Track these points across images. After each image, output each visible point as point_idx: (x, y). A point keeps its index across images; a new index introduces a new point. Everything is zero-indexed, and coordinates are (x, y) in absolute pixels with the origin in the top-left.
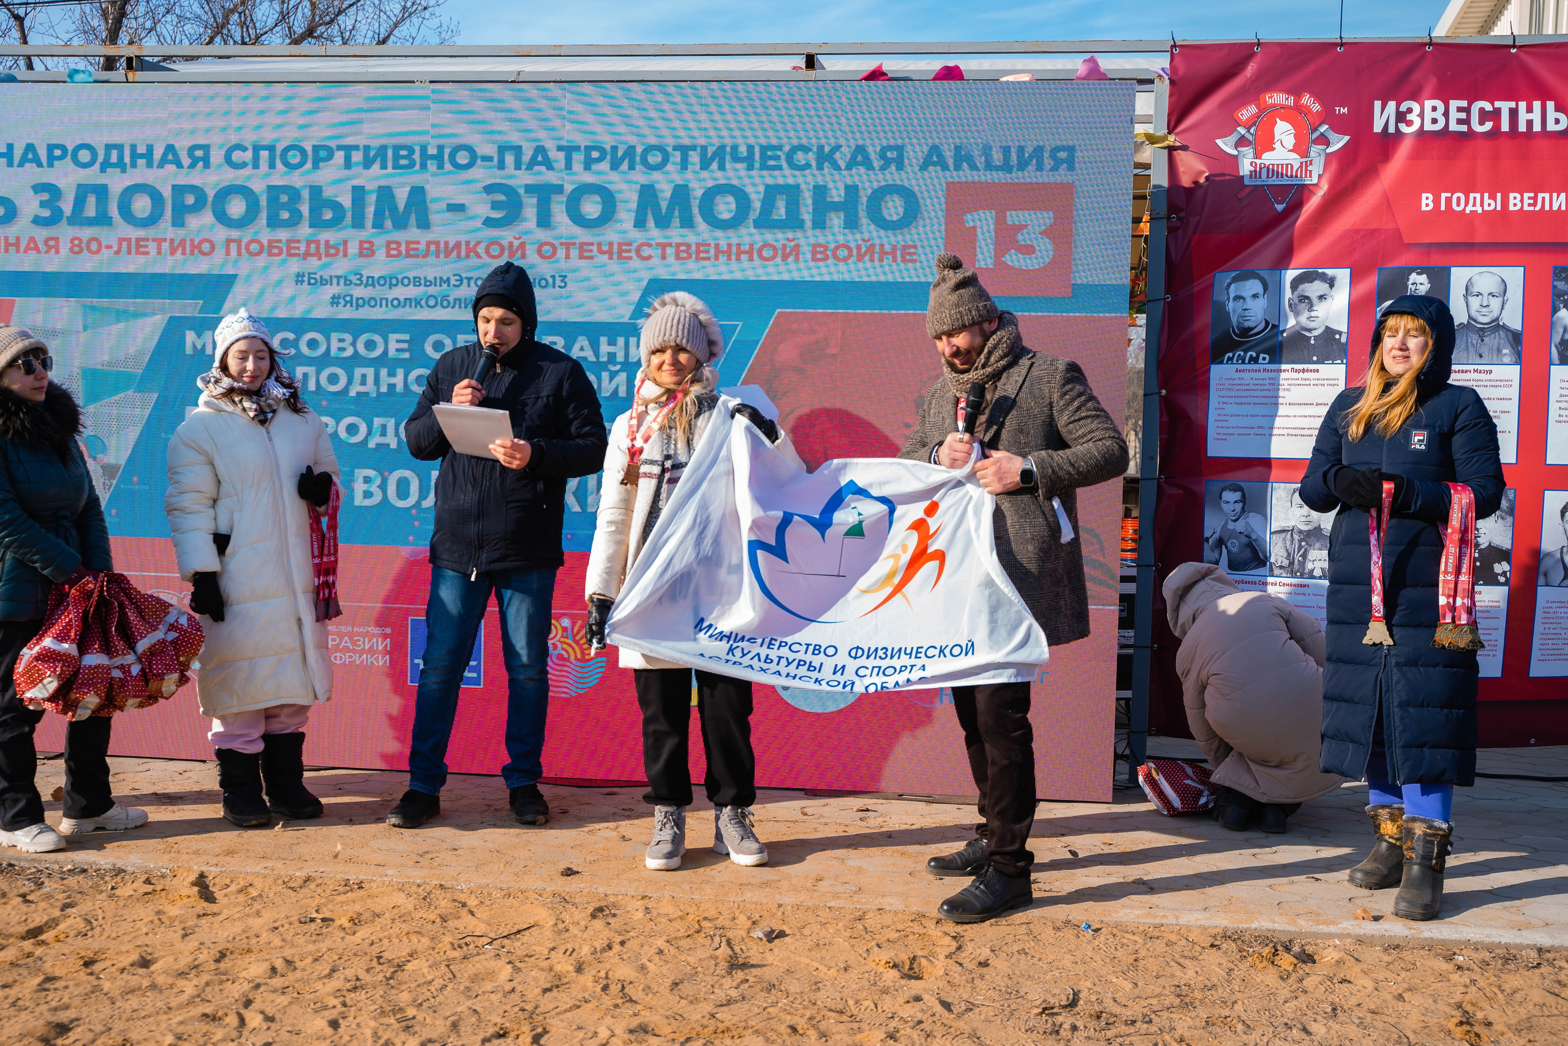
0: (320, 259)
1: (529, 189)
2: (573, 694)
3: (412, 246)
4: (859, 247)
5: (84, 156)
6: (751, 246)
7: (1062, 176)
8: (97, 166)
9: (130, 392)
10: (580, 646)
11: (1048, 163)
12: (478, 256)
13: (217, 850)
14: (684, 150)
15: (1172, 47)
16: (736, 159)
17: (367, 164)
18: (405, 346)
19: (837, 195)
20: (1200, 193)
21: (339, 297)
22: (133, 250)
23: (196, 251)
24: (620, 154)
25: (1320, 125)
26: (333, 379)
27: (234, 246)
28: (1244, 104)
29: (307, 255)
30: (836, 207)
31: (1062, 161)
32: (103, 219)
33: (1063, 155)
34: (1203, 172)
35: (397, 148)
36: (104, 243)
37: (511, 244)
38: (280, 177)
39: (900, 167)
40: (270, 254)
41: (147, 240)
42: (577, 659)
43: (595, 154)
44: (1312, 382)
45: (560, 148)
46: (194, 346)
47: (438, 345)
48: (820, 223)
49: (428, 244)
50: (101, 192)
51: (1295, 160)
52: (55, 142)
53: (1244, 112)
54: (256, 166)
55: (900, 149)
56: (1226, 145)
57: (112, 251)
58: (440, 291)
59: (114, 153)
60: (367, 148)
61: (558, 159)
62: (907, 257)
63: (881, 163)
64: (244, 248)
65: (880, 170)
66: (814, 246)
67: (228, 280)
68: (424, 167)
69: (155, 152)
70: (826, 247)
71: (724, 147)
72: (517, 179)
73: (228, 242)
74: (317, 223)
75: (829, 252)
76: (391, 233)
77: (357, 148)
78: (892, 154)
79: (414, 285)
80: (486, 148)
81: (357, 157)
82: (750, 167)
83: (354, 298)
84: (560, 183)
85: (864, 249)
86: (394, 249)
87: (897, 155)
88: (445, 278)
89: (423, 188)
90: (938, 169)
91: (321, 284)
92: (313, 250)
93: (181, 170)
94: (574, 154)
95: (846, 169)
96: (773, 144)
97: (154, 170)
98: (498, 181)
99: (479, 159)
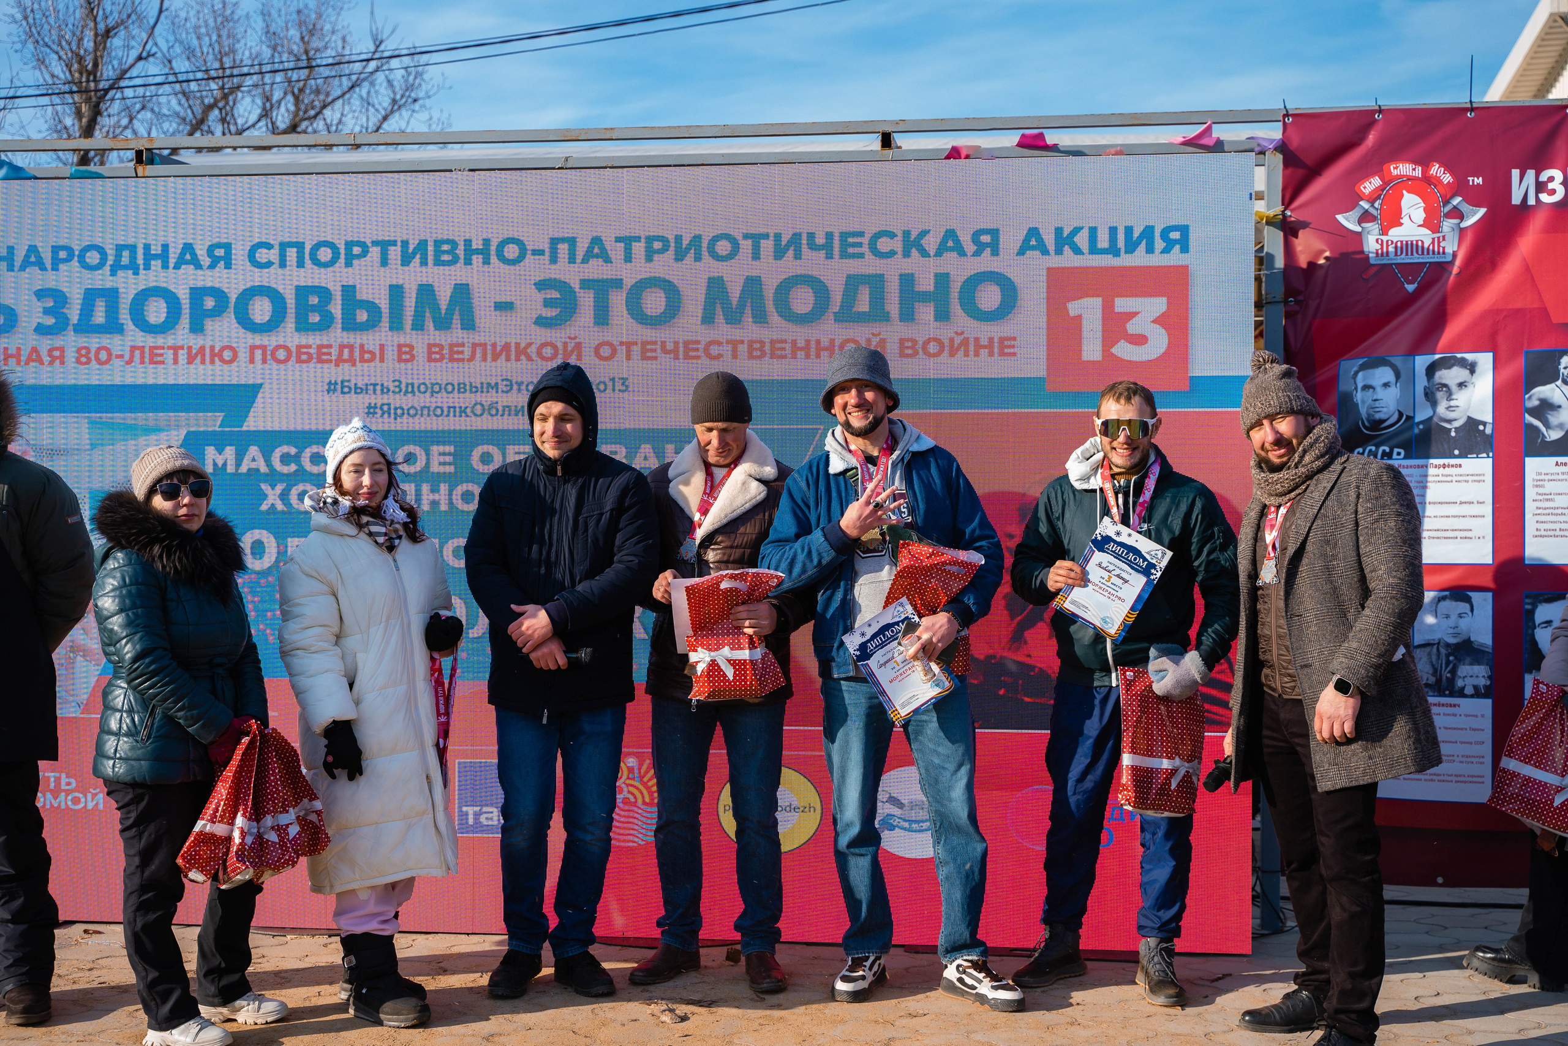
0: (354, 365)
1: (585, 284)
2: (642, 843)
3: (456, 349)
4: (952, 341)
5: (93, 258)
6: (832, 341)
7: (1175, 258)
8: (107, 268)
11: (1159, 244)
12: (530, 359)
14: (756, 239)
15: (1284, 116)
16: (813, 247)
17: (406, 260)
18: (448, 459)
19: (926, 284)
20: (1321, 273)
21: (375, 407)
22: (147, 360)
23: (216, 359)
24: (685, 242)
25: (1452, 197)
27: (258, 354)
28: (1367, 176)
29: (338, 362)
30: (925, 297)
31: (1176, 241)
32: (113, 327)
34: (1325, 251)
35: (438, 243)
36: (114, 353)
37: (565, 344)
38: (311, 276)
39: (995, 252)
40: (299, 361)
41: (163, 348)
42: (644, 803)
43: (657, 245)
44: (1454, 479)
45: (618, 240)
46: (215, 464)
47: (486, 458)
48: (908, 316)
49: (474, 346)
50: (111, 295)
51: (1425, 236)
52: (60, 243)
53: (1367, 184)
54: (283, 264)
55: (994, 233)
56: (1348, 221)
57: (124, 361)
58: (487, 399)
59: (126, 253)
60: (405, 244)
61: (617, 251)
62: (1006, 351)
63: (973, 248)
64: (270, 355)
65: (973, 255)
66: (902, 341)
67: (252, 391)
68: (468, 262)
69: (171, 250)
70: (915, 342)
71: (800, 234)
72: (571, 274)
73: (253, 348)
74: (350, 325)
75: (919, 347)
76: (433, 335)
77: (394, 243)
78: (986, 239)
79: (459, 392)
80: (538, 239)
81: (395, 253)
82: (829, 256)
83: (392, 407)
84: (618, 277)
85: (957, 342)
86: (436, 353)
87: (992, 240)
88: (493, 384)
89: (468, 285)
90: (1037, 253)
91: (356, 393)
92: (346, 355)
93: (199, 271)
94: (634, 244)
95: (934, 256)
96: (853, 229)
97: (170, 272)
98: (550, 276)
99: (529, 253)
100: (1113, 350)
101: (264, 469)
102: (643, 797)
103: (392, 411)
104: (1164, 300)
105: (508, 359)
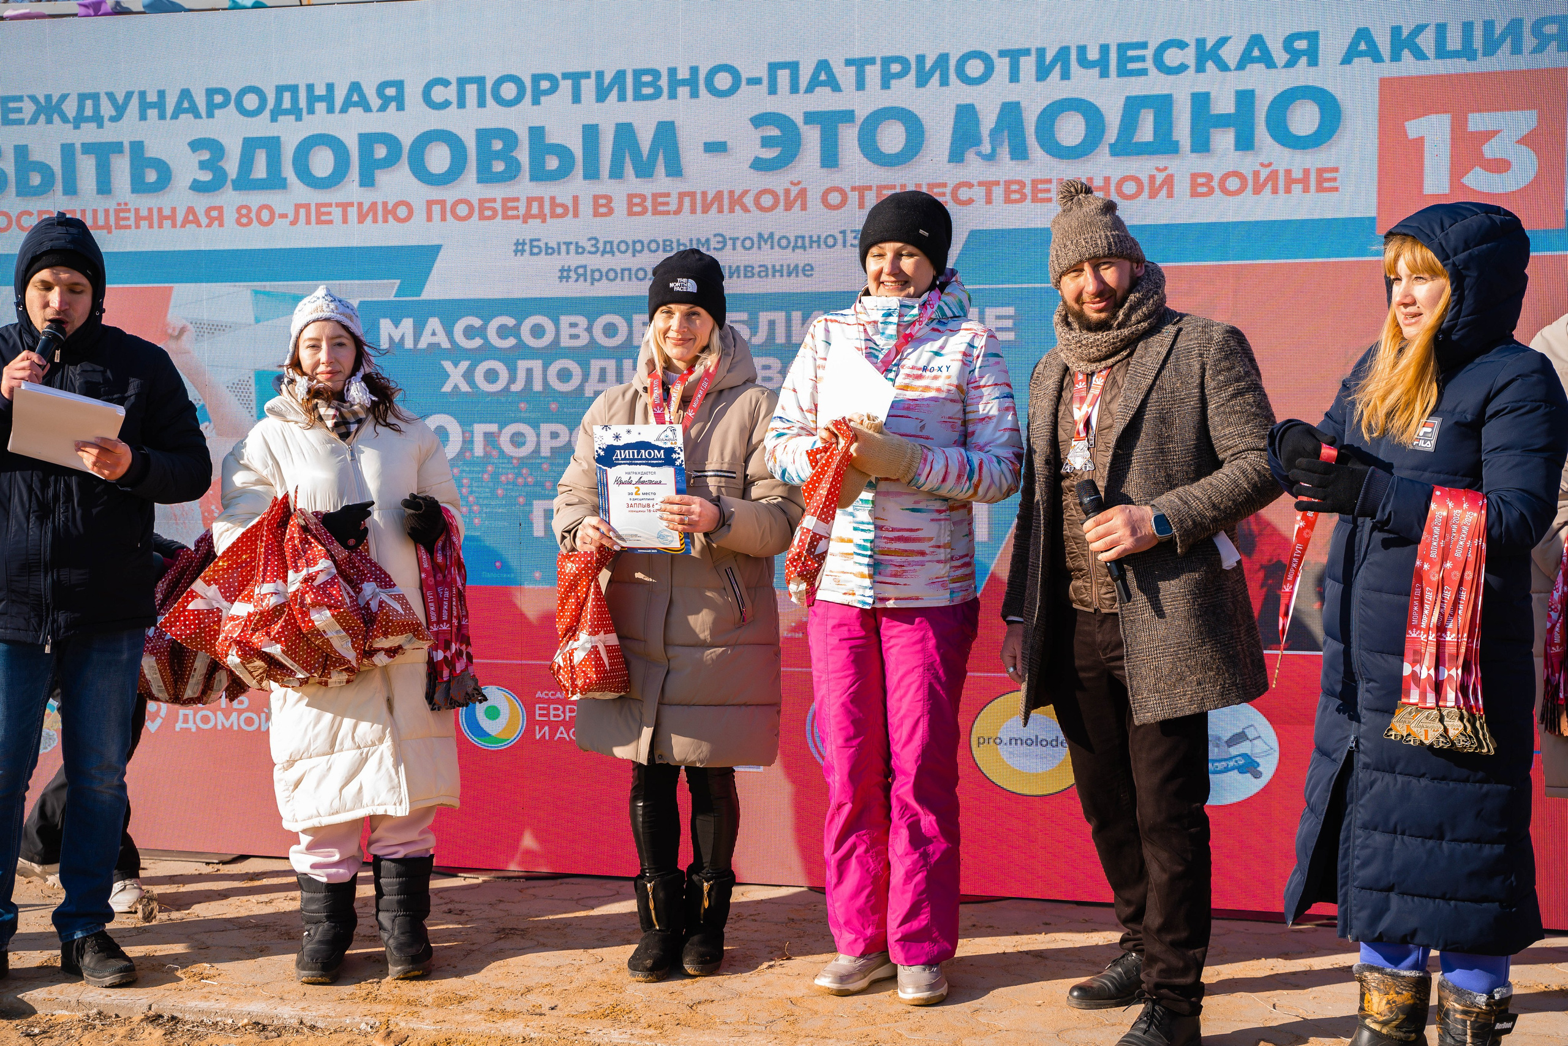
0: (544, 221)
1: (811, 118)
3: (660, 200)
4: (1256, 174)
5: (251, 102)
6: (1107, 179)
7: (1550, 59)
8: (267, 113)
11: (1529, 41)
12: (746, 210)
14: (1014, 56)
16: (1084, 62)
17: (602, 95)
19: (1224, 104)
21: (569, 270)
22: (313, 219)
23: (390, 217)
24: (928, 64)
26: (564, 375)
27: (436, 209)
29: (527, 217)
30: (1223, 121)
31: (1551, 38)
32: (275, 182)
33: (1551, 29)
35: (638, 74)
36: (277, 212)
37: (787, 192)
38: (494, 117)
39: (1313, 62)
40: (482, 217)
41: (330, 205)
43: (896, 68)
45: (849, 62)
46: (391, 338)
48: (1201, 145)
49: (682, 196)
50: (272, 145)
52: (214, 85)
54: (462, 104)
55: (1313, 37)
57: (288, 220)
59: (287, 96)
60: (600, 75)
61: (846, 76)
62: (1326, 185)
63: (1285, 57)
64: (448, 211)
65: (1287, 65)
66: (1194, 176)
67: (430, 253)
68: (673, 96)
69: (336, 93)
70: (1209, 177)
71: (1068, 48)
72: (793, 107)
73: (430, 204)
74: (539, 174)
75: (1215, 184)
76: (633, 184)
77: (587, 75)
78: (1301, 45)
80: (752, 67)
81: (588, 87)
82: (1104, 74)
83: (589, 270)
84: (849, 108)
85: (1263, 176)
86: (637, 205)
87: (1309, 45)
88: (703, 240)
89: (673, 123)
90: (1367, 60)
91: (547, 254)
92: (535, 210)
93: (368, 114)
94: (868, 68)
95: (1236, 69)
96: (1135, 40)
97: (337, 115)
98: (769, 110)
99: (744, 82)
101: (446, 344)
103: (589, 273)
104: (1534, 114)
105: (720, 211)
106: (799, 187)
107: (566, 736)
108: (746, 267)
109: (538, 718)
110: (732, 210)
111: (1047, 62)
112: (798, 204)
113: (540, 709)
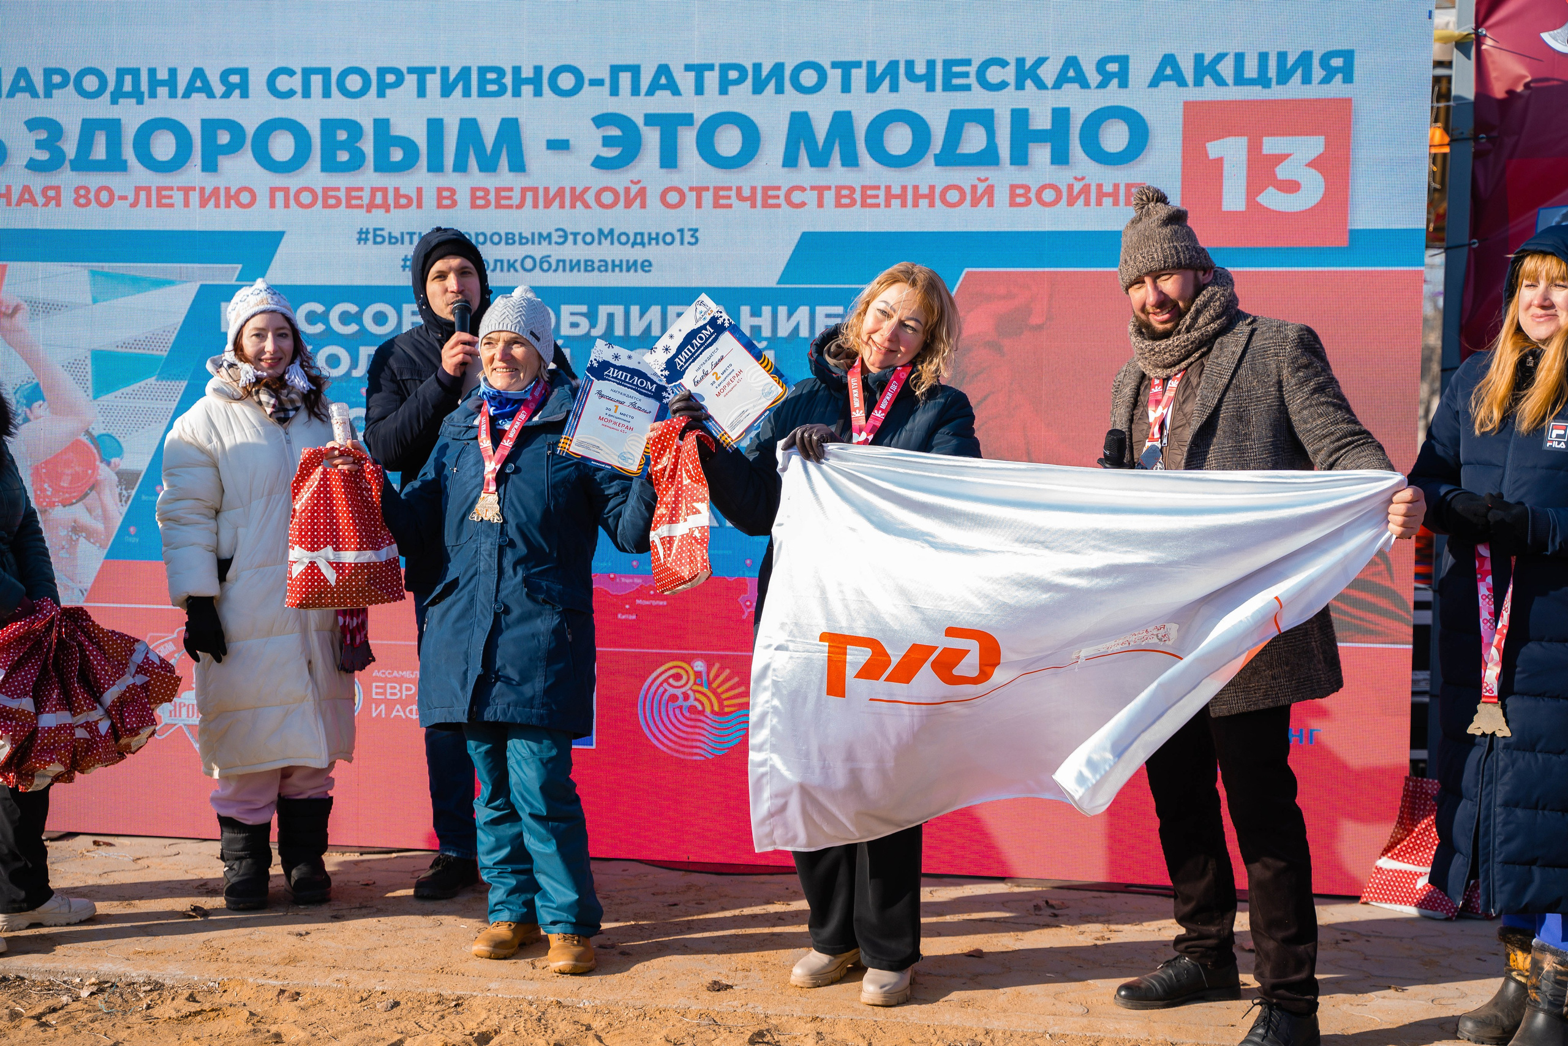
0: (388, 211)
1: (651, 119)
2: (710, 756)
3: (503, 194)
4: (1070, 187)
5: (91, 83)
6: (932, 188)
7: (1336, 89)
8: (107, 96)
9: (152, 380)
10: (718, 696)
11: (1318, 73)
12: (587, 206)
13: (276, 958)
14: (846, 67)
16: (912, 77)
17: (446, 90)
19: (1042, 121)
20: (1519, 106)
22: (154, 202)
23: (232, 202)
24: (764, 73)
27: (280, 196)
29: (370, 207)
30: (1040, 136)
31: (1337, 70)
32: (115, 164)
33: (1337, 62)
34: (1525, 77)
35: (483, 71)
36: (117, 194)
37: (627, 190)
38: (339, 107)
39: (1124, 84)
40: (326, 206)
41: (172, 189)
42: (713, 712)
43: (733, 75)
45: (688, 68)
48: (1020, 158)
49: (524, 190)
50: (113, 128)
52: (53, 65)
54: (306, 94)
55: (1123, 61)
57: (128, 203)
58: (538, 251)
59: (128, 79)
60: (445, 71)
61: (686, 81)
63: (1100, 78)
64: (293, 198)
65: (1099, 86)
67: (273, 239)
68: (517, 93)
69: (179, 78)
70: (1027, 189)
71: (897, 62)
72: (635, 108)
73: (273, 191)
74: (383, 165)
75: (1032, 195)
76: (476, 178)
77: (432, 70)
78: (1113, 67)
79: (507, 243)
80: (596, 68)
81: (433, 82)
82: (931, 88)
84: (688, 111)
85: (1076, 190)
86: (480, 198)
87: (1120, 68)
88: (545, 234)
89: (517, 119)
90: (1173, 84)
91: (390, 243)
92: (379, 200)
93: (212, 100)
94: (707, 74)
95: (1054, 88)
96: (959, 57)
97: (179, 100)
98: (610, 111)
99: (586, 83)
100: (1260, 199)
102: (712, 706)
104: (1322, 139)
105: (562, 206)
106: (638, 186)
107: (402, 714)
108: (586, 261)
109: (374, 696)
110: (573, 206)
111: (878, 74)
112: (638, 202)
113: (377, 687)
